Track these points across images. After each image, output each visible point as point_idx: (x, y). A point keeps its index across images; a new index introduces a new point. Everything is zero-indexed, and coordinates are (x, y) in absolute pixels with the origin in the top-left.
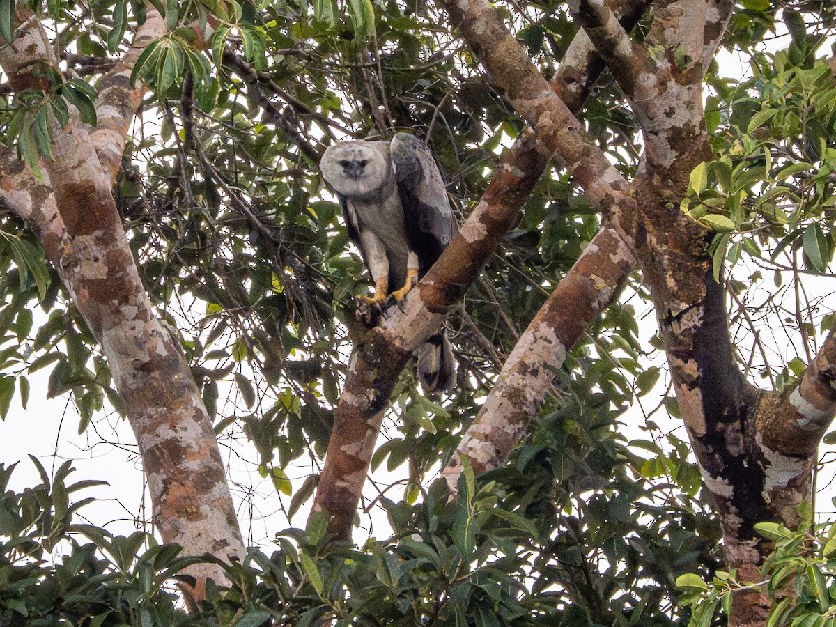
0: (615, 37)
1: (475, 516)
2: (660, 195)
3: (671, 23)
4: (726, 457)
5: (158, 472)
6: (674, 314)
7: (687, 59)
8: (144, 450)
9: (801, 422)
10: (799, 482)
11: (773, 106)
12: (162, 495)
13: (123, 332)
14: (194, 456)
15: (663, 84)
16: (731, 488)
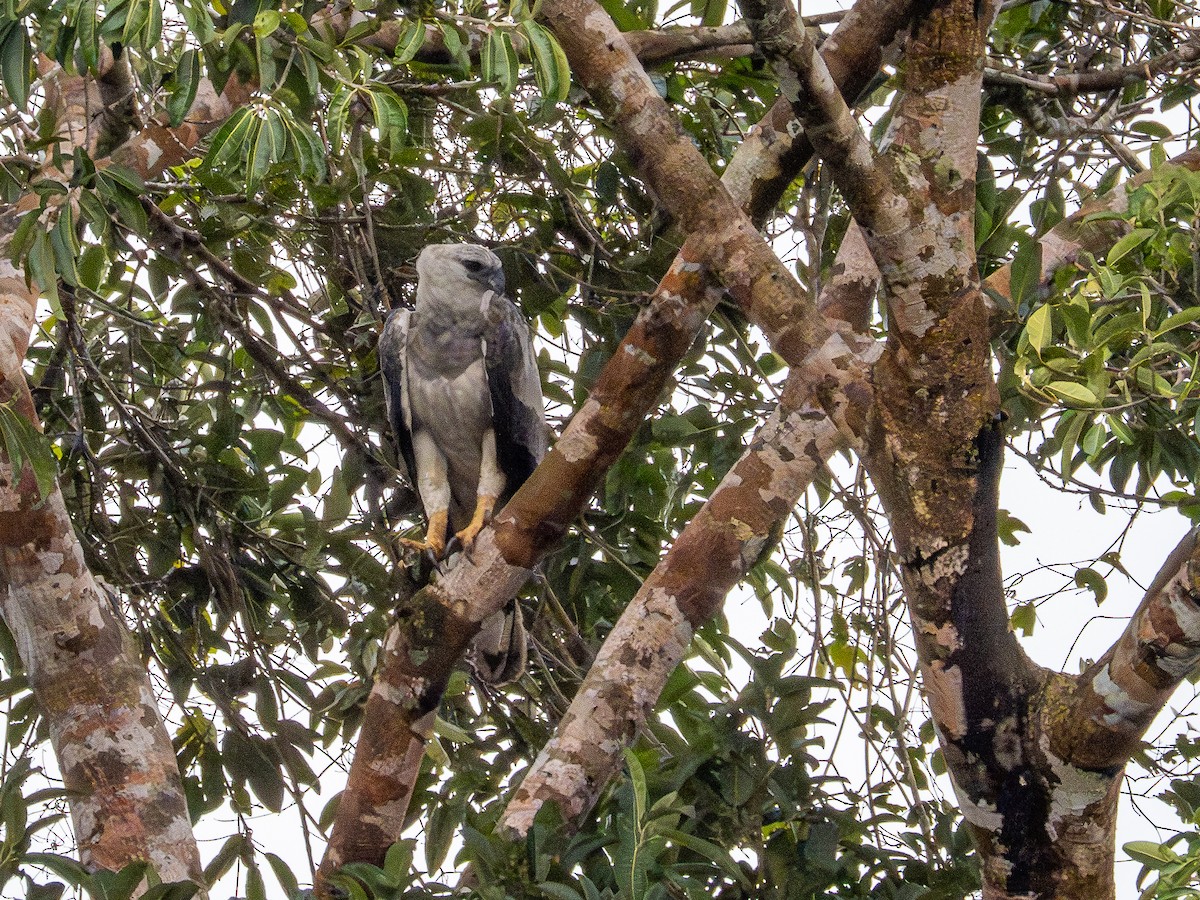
0: (849, 140)
1: (646, 844)
2: (906, 377)
3: (932, 120)
4: (995, 770)
5: (87, 802)
6: (925, 555)
7: (953, 175)
8: (67, 768)
9: (1111, 720)
10: (1101, 811)
11: (1146, 225)
12: (93, 835)
13: (42, 590)
14: (141, 778)
15: (916, 213)
16: (1000, 816)
